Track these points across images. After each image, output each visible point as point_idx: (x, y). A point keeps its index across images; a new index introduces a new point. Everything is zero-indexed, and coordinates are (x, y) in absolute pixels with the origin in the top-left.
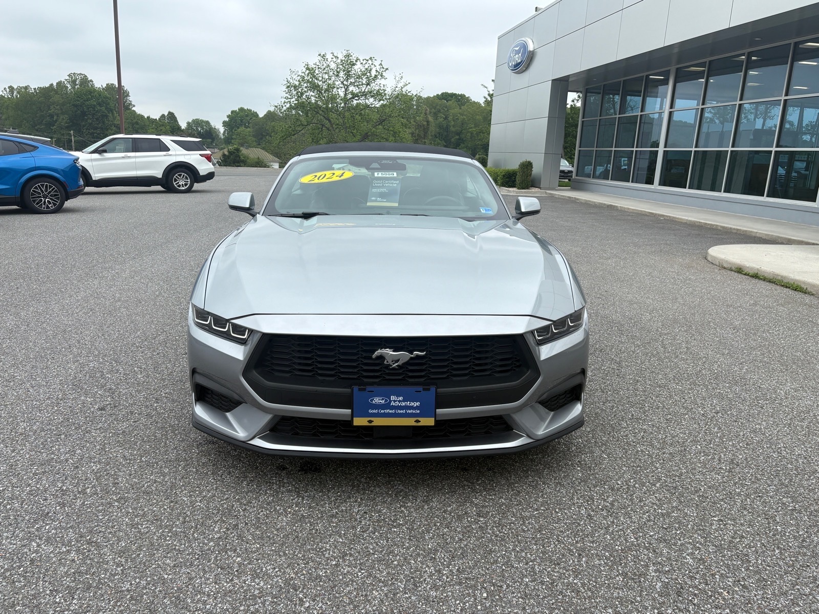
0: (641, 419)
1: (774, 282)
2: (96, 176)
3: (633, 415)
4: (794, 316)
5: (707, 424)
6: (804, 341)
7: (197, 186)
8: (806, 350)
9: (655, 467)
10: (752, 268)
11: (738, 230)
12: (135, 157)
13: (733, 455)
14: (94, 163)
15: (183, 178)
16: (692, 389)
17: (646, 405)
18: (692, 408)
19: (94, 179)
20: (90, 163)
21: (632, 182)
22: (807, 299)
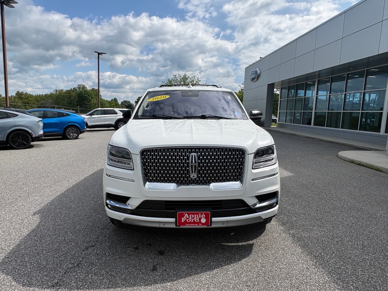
0: (322, 226)
1: (367, 167)
3: (318, 225)
4: (378, 181)
5: (349, 229)
6: (384, 192)
8: (386, 197)
9: (331, 247)
10: (358, 161)
11: (348, 144)
13: (363, 242)
14: (89, 119)
16: (341, 213)
17: (323, 220)
18: (342, 222)
19: (89, 125)
21: (302, 124)
22: (383, 174)
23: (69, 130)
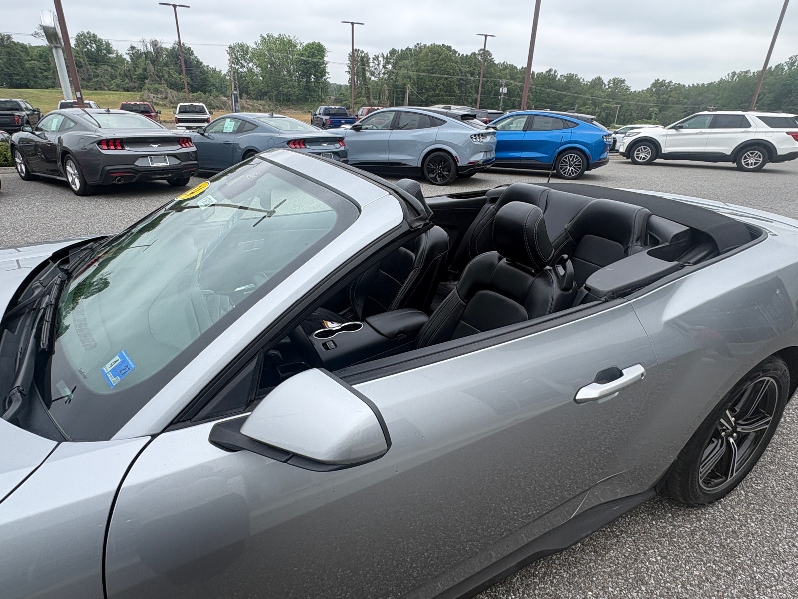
2: (665, 150)
7: (769, 166)
12: (710, 133)
14: (669, 138)
15: (755, 156)
19: (663, 152)
20: (665, 138)
23: (566, 158)
